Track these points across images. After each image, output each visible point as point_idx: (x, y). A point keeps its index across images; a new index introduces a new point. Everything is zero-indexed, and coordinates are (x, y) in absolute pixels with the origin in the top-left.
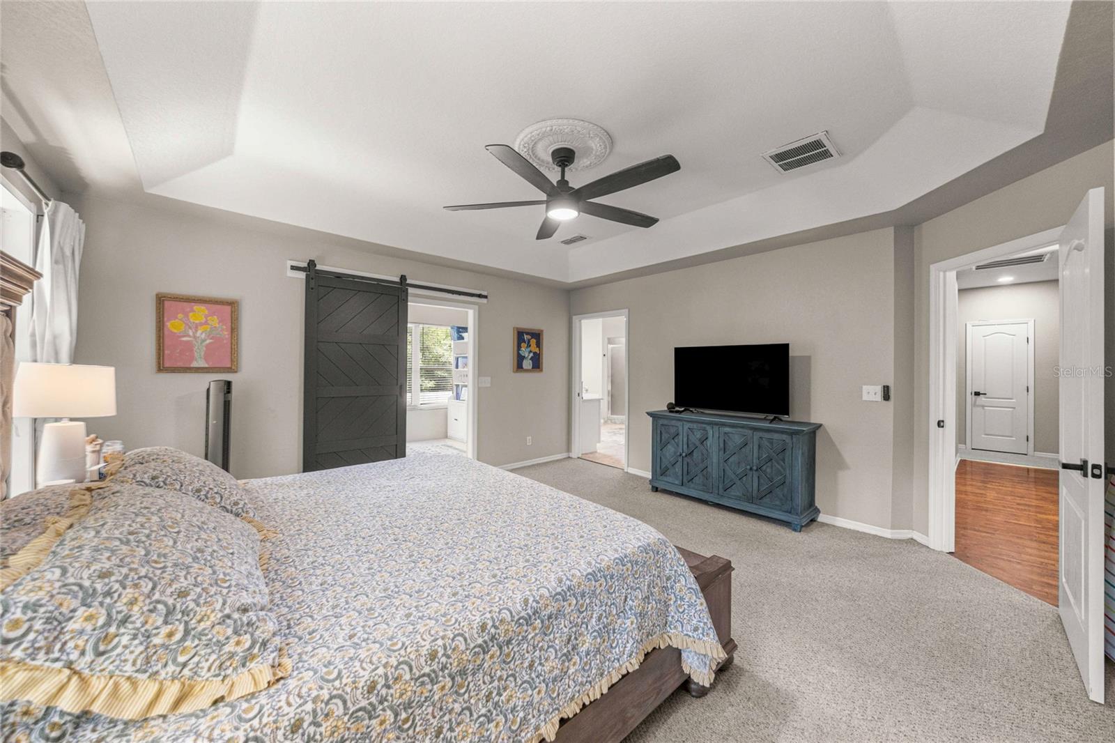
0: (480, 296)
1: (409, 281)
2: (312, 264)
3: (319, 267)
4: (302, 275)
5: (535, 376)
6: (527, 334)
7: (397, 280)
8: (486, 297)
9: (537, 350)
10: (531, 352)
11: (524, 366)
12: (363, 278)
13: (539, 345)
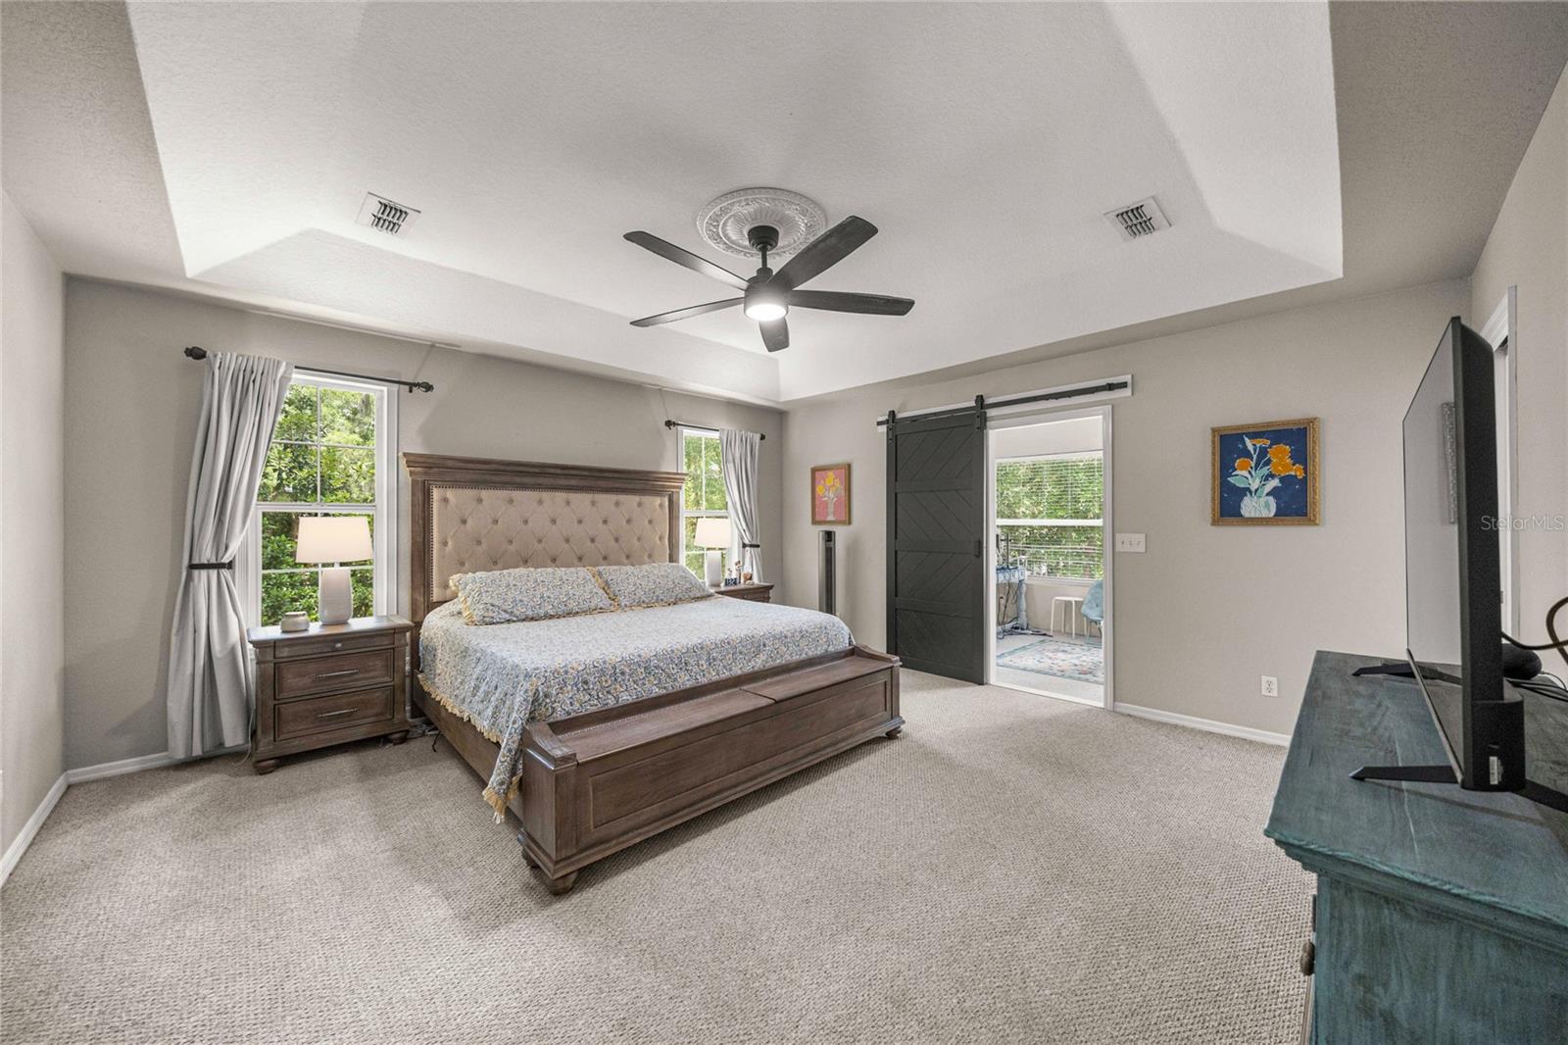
0: (1110, 387)
1: (989, 401)
2: (892, 414)
3: (899, 416)
4: (883, 429)
5: (1291, 535)
6: (1254, 436)
7: (973, 404)
8: (1124, 385)
9: (1297, 471)
10: (1271, 476)
11: (1243, 512)
12: (935, 414)
13: (1301, 456)
